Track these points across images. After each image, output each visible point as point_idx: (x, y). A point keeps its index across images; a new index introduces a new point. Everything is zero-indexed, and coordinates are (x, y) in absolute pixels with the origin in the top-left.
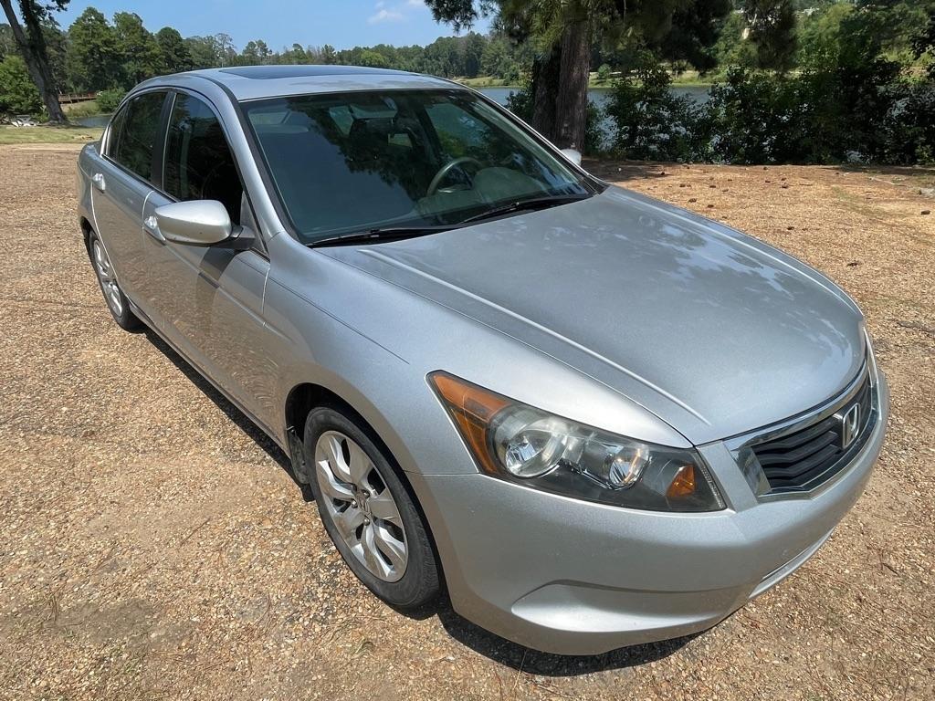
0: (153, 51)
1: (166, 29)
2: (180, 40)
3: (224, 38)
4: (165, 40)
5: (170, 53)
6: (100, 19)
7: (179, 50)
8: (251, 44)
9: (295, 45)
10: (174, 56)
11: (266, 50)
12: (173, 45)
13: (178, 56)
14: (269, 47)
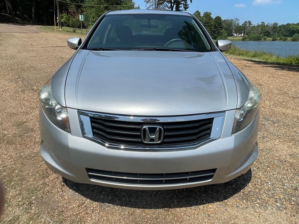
0: (211, 24)
1: (218, 16)
2: (221, 20)
3: (237, 19)
4: (216, 20)
5: (216, 24)
6: (199, 14)
7: (220, 23)
8: (246, 22)
9: (262, 22)
10: (217, 25)
11: (250, 24)
12: (218, 22)
13: (219, 25)
14: (252, 23)
